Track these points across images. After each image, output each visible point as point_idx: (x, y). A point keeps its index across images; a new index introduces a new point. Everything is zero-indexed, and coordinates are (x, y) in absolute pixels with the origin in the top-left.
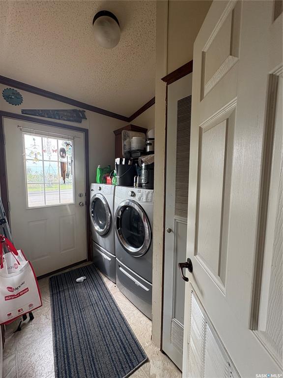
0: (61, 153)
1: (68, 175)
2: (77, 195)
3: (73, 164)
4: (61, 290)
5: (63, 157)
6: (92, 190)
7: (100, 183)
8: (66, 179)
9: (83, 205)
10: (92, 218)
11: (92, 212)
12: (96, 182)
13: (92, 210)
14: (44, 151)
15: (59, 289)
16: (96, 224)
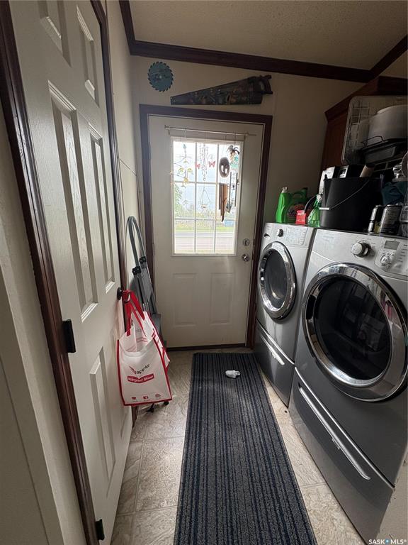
0: (222, 167)
1: (229, 207)
2: (241, 241)
3: (239, 187)
4: (204, 377)
5: (224, 175)
6: (266, 235)
7: (283, 223)
8: (226, 213)
9: (247, 259)
10: (259, 285)
11: (262, 273)
12: (274, 221)
13: (263, 270)
14: (197, 166)
15: (202, 375)
16: (265, 296)
